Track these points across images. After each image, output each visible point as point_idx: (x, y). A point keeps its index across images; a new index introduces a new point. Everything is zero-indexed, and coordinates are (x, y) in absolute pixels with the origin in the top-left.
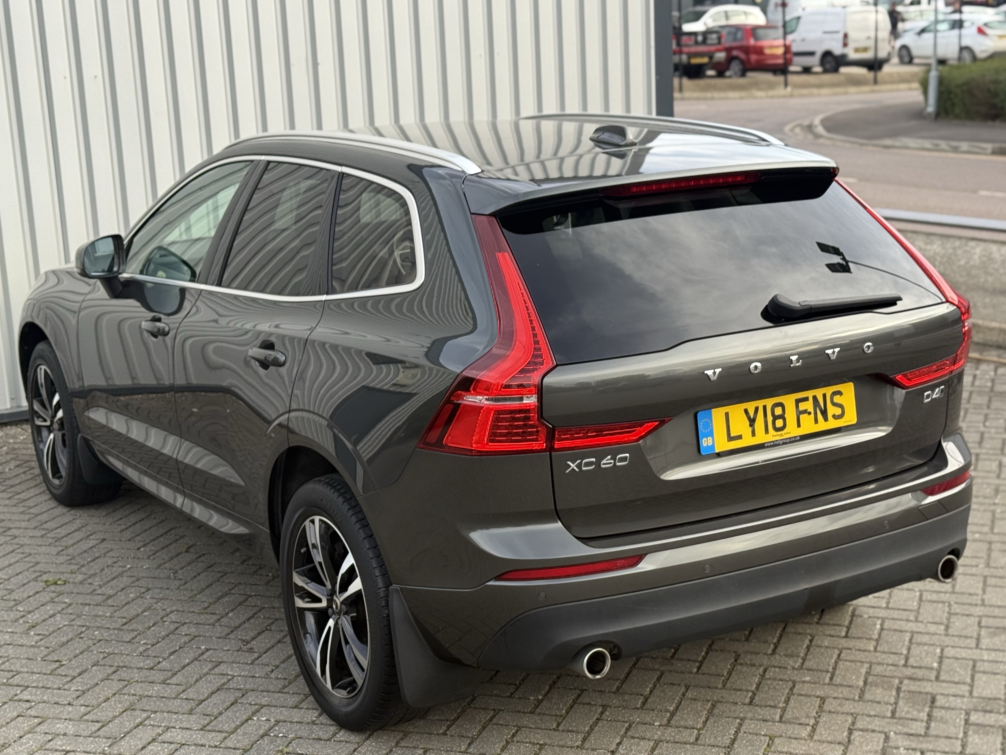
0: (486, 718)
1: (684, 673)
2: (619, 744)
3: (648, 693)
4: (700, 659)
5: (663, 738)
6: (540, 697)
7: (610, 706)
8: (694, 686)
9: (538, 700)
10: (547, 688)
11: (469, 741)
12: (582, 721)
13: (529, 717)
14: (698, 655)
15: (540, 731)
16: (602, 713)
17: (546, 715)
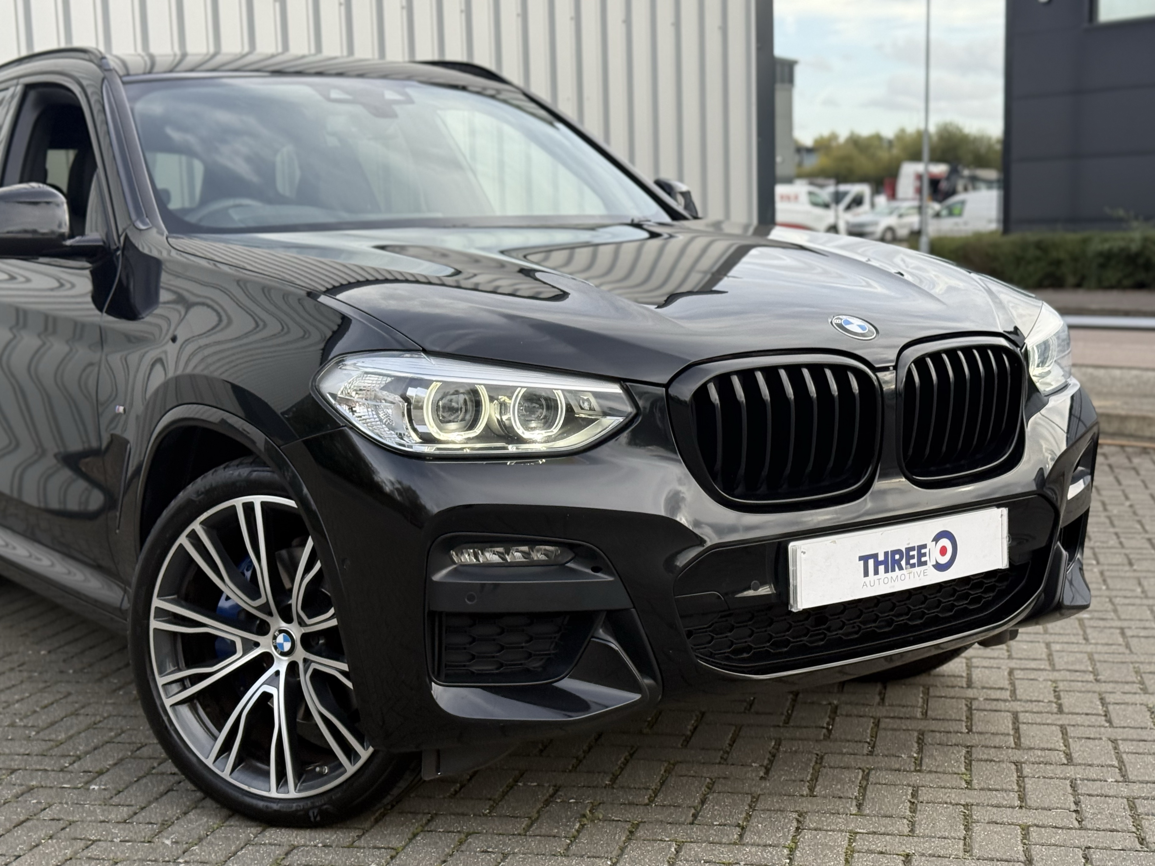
0: (856, 778)
1: (1094, 726)
2: (1076, 803)
3: (1064, 748)
4: (1101, 712)
5: (1135, 795)
6: (915, 755)
7: (1024, 763)
8: (1120, 740)
9: (914, 757)
10: (916, 745)
11: (854, 803)
12: (999, 778)
13: (919, 776)
14: (1098, 709)
15: (949, 790)
16: (1019, 770)
17: (940, 772)
